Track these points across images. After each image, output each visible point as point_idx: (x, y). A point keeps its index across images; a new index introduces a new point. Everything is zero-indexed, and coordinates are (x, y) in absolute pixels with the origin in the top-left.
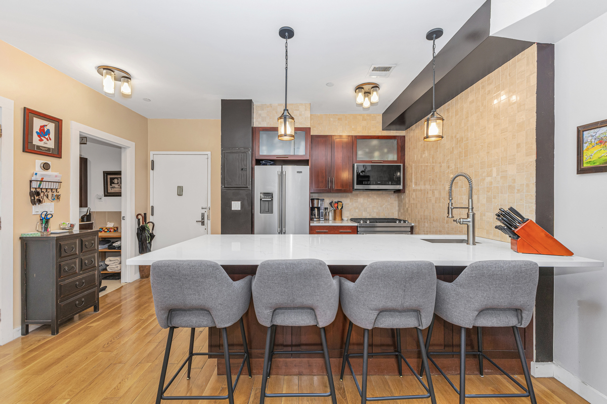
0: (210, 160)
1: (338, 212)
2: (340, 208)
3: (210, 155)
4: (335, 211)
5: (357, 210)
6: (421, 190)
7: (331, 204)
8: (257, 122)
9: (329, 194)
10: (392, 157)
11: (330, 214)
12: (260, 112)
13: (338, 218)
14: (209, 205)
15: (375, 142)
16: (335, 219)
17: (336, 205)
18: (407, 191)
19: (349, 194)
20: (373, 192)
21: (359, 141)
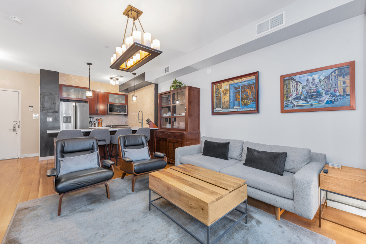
0: (20, 95)
1: (100, 123)
2: (101, 121)
3: (20, 92)
4: (99, 123)
5: (109, 123)
6: (133, 115)
7: (97, 120)
8: (61, 82)
9: (97, 116)
10: (123, 102)
11: (97, 124)
12: (62, 77)
13: (100, 125)
14: (20, 120)
15: (116, 96)
16: (98, 126)
17: (99, 120)
18: (129, 115)
19: (105, 116)
20: (115, 115)
21: (110, 95)
